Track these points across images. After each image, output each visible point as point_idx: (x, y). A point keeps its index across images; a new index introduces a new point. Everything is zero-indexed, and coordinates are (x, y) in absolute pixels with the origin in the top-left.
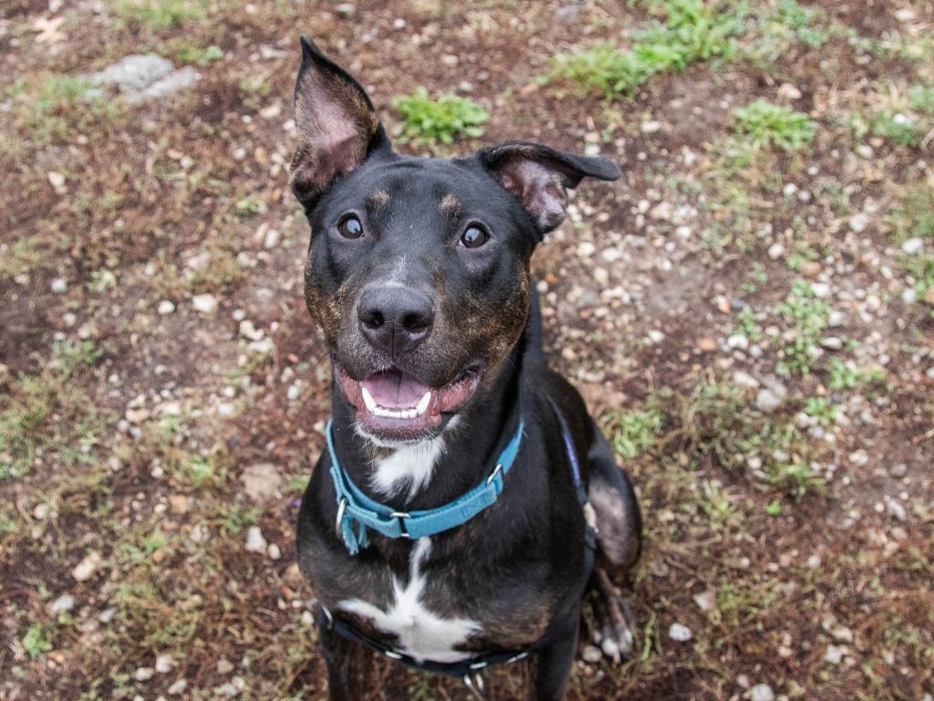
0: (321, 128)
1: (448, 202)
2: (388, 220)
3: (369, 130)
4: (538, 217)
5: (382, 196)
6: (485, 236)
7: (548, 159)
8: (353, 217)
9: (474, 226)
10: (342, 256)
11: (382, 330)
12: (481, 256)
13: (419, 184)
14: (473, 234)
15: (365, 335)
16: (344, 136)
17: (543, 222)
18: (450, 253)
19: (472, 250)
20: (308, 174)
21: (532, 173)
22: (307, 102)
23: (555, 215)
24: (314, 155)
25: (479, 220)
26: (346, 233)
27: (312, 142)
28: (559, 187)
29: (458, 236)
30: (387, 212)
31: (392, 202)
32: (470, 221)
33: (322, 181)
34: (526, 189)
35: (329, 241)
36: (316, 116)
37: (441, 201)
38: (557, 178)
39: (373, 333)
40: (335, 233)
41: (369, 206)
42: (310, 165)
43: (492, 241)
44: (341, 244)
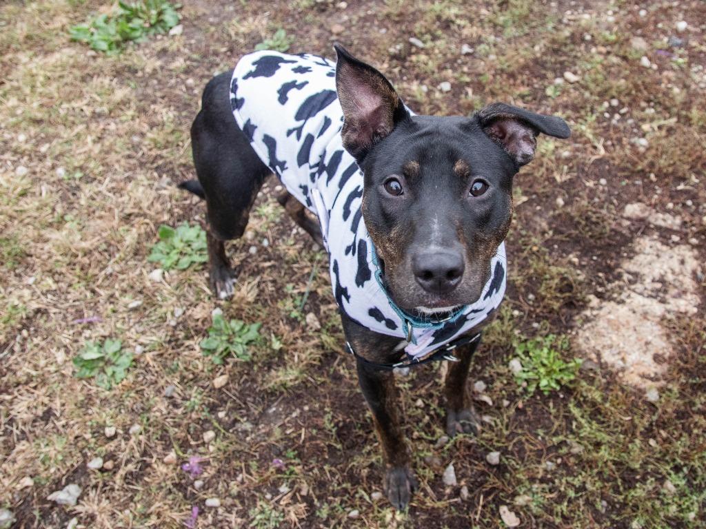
0: (358, 104)
1: (459, 166)
2: (420, 184)
3: (393, 105)
4: (516, 156)
6: (486, 187)
7: (524, 122)
8: (395, 180)
9: (478, 181)
10: (391, 209)
11: (432, 281)
13: (438, 150)
14: (479, 186)
15: (421, 285)
19: (479, 198)
20: (355, 137)
21: (513, 128)
22: (345, 87)
23: (528, 156)
24: (356, 124)
25: (481, 177)
27: (354, 116)
28: (531, 138)
29: (468, 191)
30: (419, 177)
31: (421, 169)
33: (365, 139)
34: (508, 136)
35: (379, 195)
36: (354, 95)
37: (454, 165)
38: (530, 133)
39: (426, 283)
40: (383, 190)
41: (406, 173)
43: (490, 189)
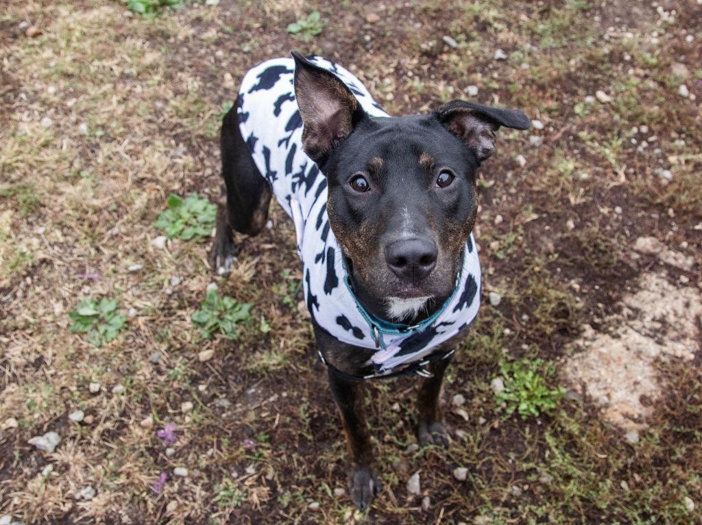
1: (424, 159)
2: (387, 179)
3: (351, 107)
4: (476, 150)
5: (378, 161)
6: (452, 177)
8: (360, 176)
9: (445, 172)
11: (405, 268)
12: (451, 192)
15: (394, 272)
16: (334, 111)
17: (480, 154)
18: (431, 194)
19: (445, 189)
20: (314, 142)
22: (304, 93)
23: (488, 150)
24: (316, 129)
25: (447, 168)
26: (356, 187)
27: (314, 120)
29: (434, 181)
30: (385, 172)
32: (441, 169)
33: (325, 144)
35: (345, 193)
36: (312, 100)
37: (419, 158)
39: (399, 270)
40: (349, 188)
41: (371, 170)
42: (315, 135)
43: (457, 180)
44: (355, 197)
